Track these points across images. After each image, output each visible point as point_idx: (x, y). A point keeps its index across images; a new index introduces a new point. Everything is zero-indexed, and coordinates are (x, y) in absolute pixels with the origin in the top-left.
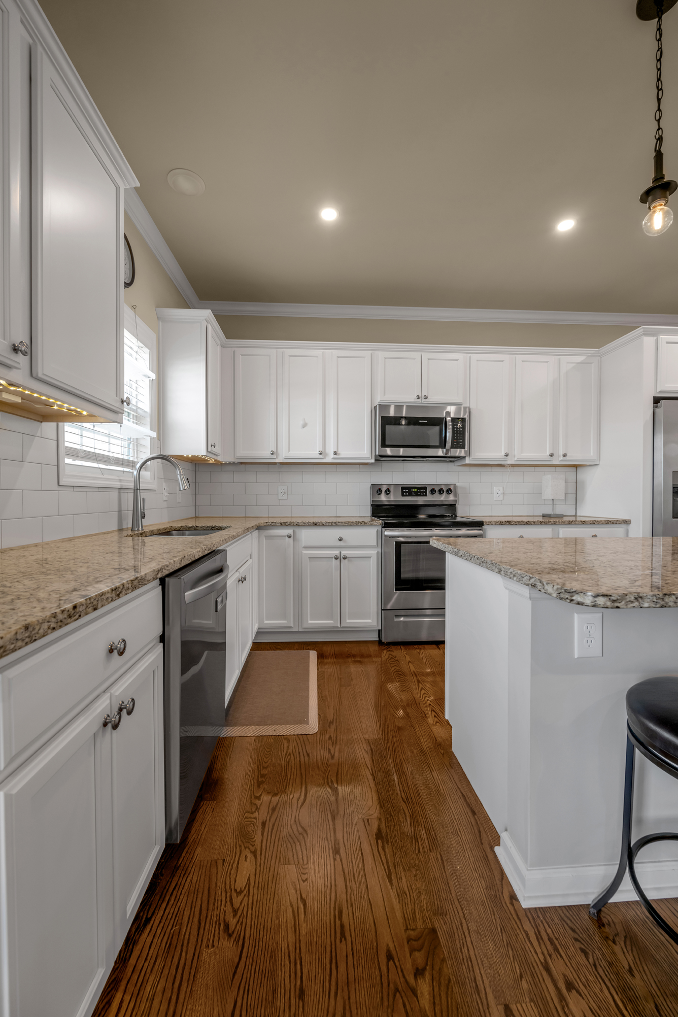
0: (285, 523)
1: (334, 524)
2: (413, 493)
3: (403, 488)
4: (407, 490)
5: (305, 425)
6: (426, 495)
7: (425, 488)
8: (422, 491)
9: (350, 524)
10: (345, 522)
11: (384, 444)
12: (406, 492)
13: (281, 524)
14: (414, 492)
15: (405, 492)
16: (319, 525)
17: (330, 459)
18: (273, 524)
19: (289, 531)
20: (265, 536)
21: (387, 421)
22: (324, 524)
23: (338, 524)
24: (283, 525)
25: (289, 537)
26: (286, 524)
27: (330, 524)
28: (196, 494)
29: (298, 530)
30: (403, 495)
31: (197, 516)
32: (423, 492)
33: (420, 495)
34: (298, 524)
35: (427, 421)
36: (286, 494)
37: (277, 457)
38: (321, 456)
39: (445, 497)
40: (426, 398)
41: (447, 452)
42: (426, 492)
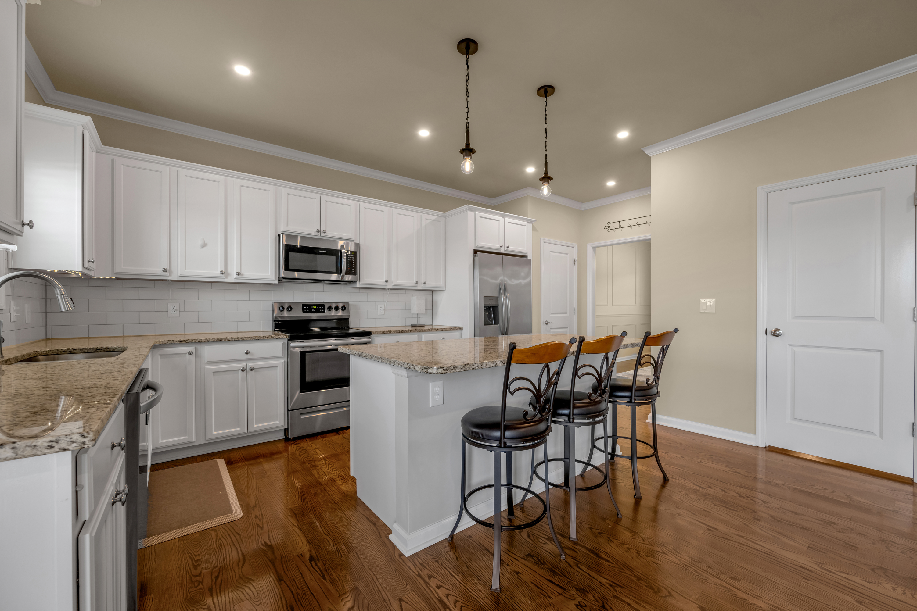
0: (185, 341)
1: (241, 339)
2: (313, 310)
3: (304, 306)
4: (307, 308)
5: (204, 245)
6: (324, 312)
7: (323, 306)
8: (320, 308)
9: (257, 338)
10: (252, 337)
11: (287, 268)
12: (307, 309)
13: (180, 342)
14: (314, 309)
15: (305, 309)
16: (225, 341)
17: (232, 278)
18: (170, 342)
19: (191, 348)
20: (161, 355)
21: (290, 249)
22: (230, 340)
23: (245, 339)
24: (182, 342)
25: (191, 354)
26: (187, 341)
27: (237, 339)
28: (46, 312)
29: (200, 347)
30: (304, 312)
31: (48, 337)
32: (322, 309)
33: (319, 312)
34: (201, 341)
35: (325, 252)
36: (179, 311)
37: (170, 275)
38: (222, 275)
39: (340, 313)
40: (324, 233)
41: (343, 277)
42: (324, 309)
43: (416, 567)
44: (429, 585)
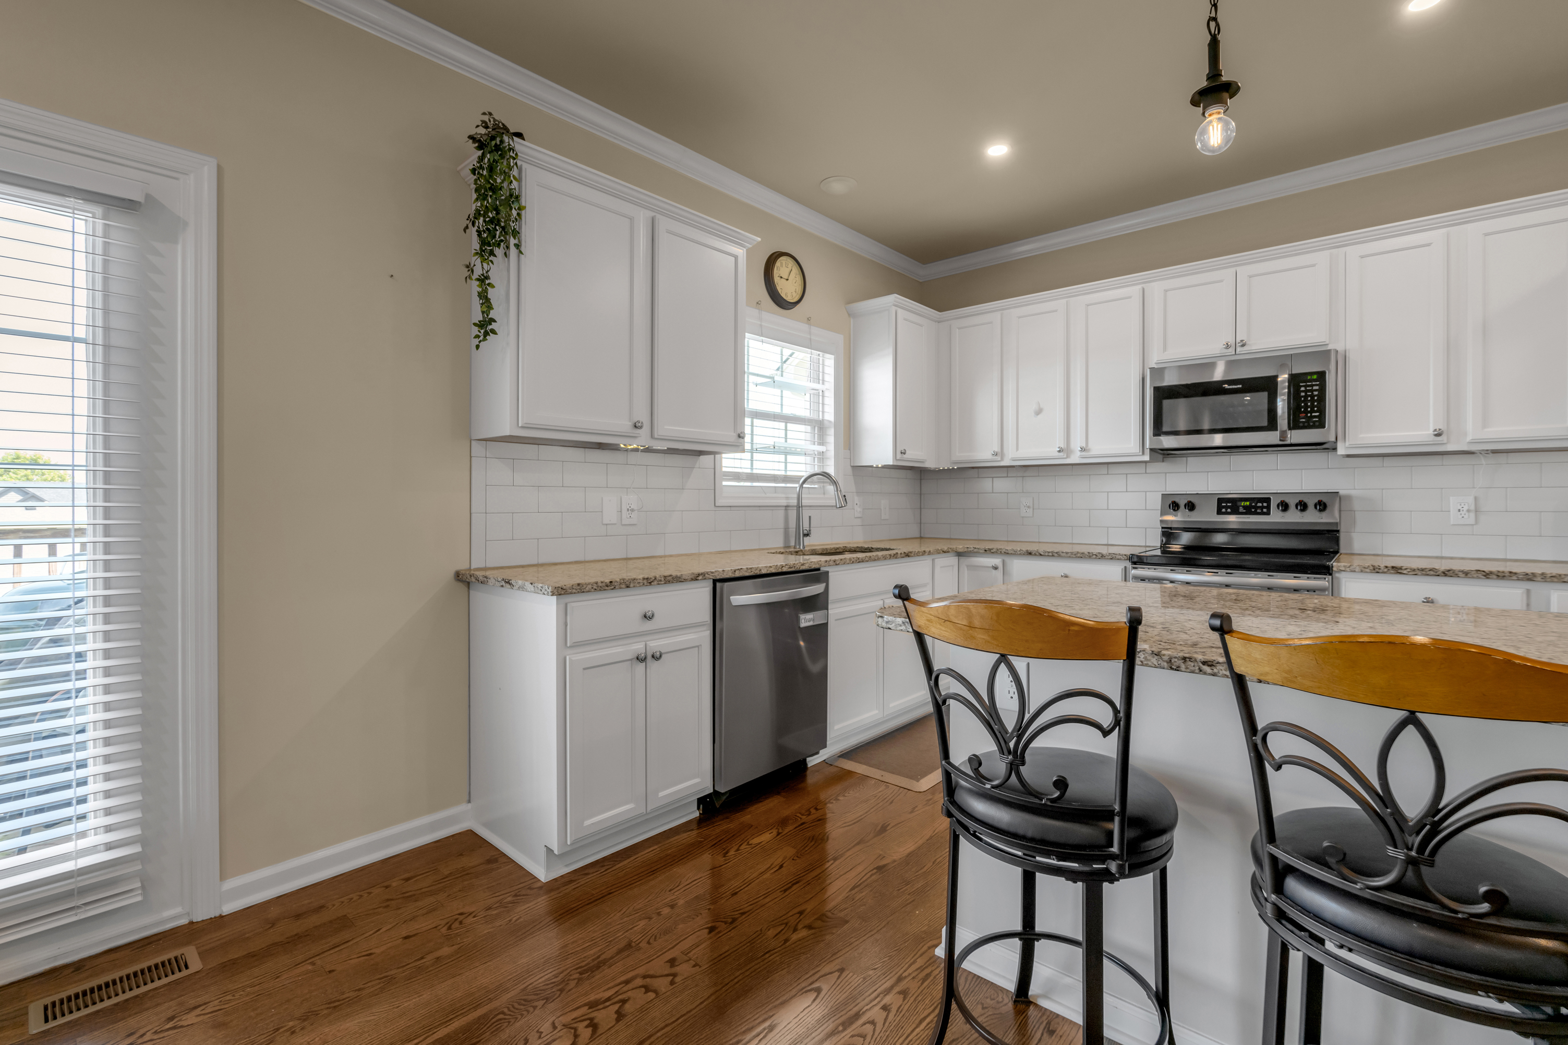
0: (990, 550)
1: (1056, 555)
2: (1241, 510)
3: (1220, 501)
4: (1228, 505)
5: (1039, 412)
6: (1268, 513)
7: (1268, 500)
8: (1260, 504)
9: (1079, 555)
10: (1072, 553)
11: (1158, 429)
12: (1226, 507)
13: (985, 551)
14: (1244, 507)
15: (1224, 507)
16: (1035, 555)
17: (1075, 458)
18: (975, 550)
19: (997, 561)
20: (968, 566)
21: (1163, 394)
22: (1042, 554)
23: (1062, 554)
24: (988, 552)
25: (996, 568)
26: (992, 551)
27: (1050, 554)
28: (921, 509)
29: (1008, 560)
30: (1219, 512)
31: (922, 536)
32: (1263, 507)
33: (1256, 513)
34: (1007, 552)
35: (1240, 386)
36: (1032, 509)
37: (1002, 459)
38: (1061, 454)
39: (1312, 517)
40: (1243, 345)
41: (1283, 436)
42: (1268, 507)
43: (919, 971)
44: (886, 995)
